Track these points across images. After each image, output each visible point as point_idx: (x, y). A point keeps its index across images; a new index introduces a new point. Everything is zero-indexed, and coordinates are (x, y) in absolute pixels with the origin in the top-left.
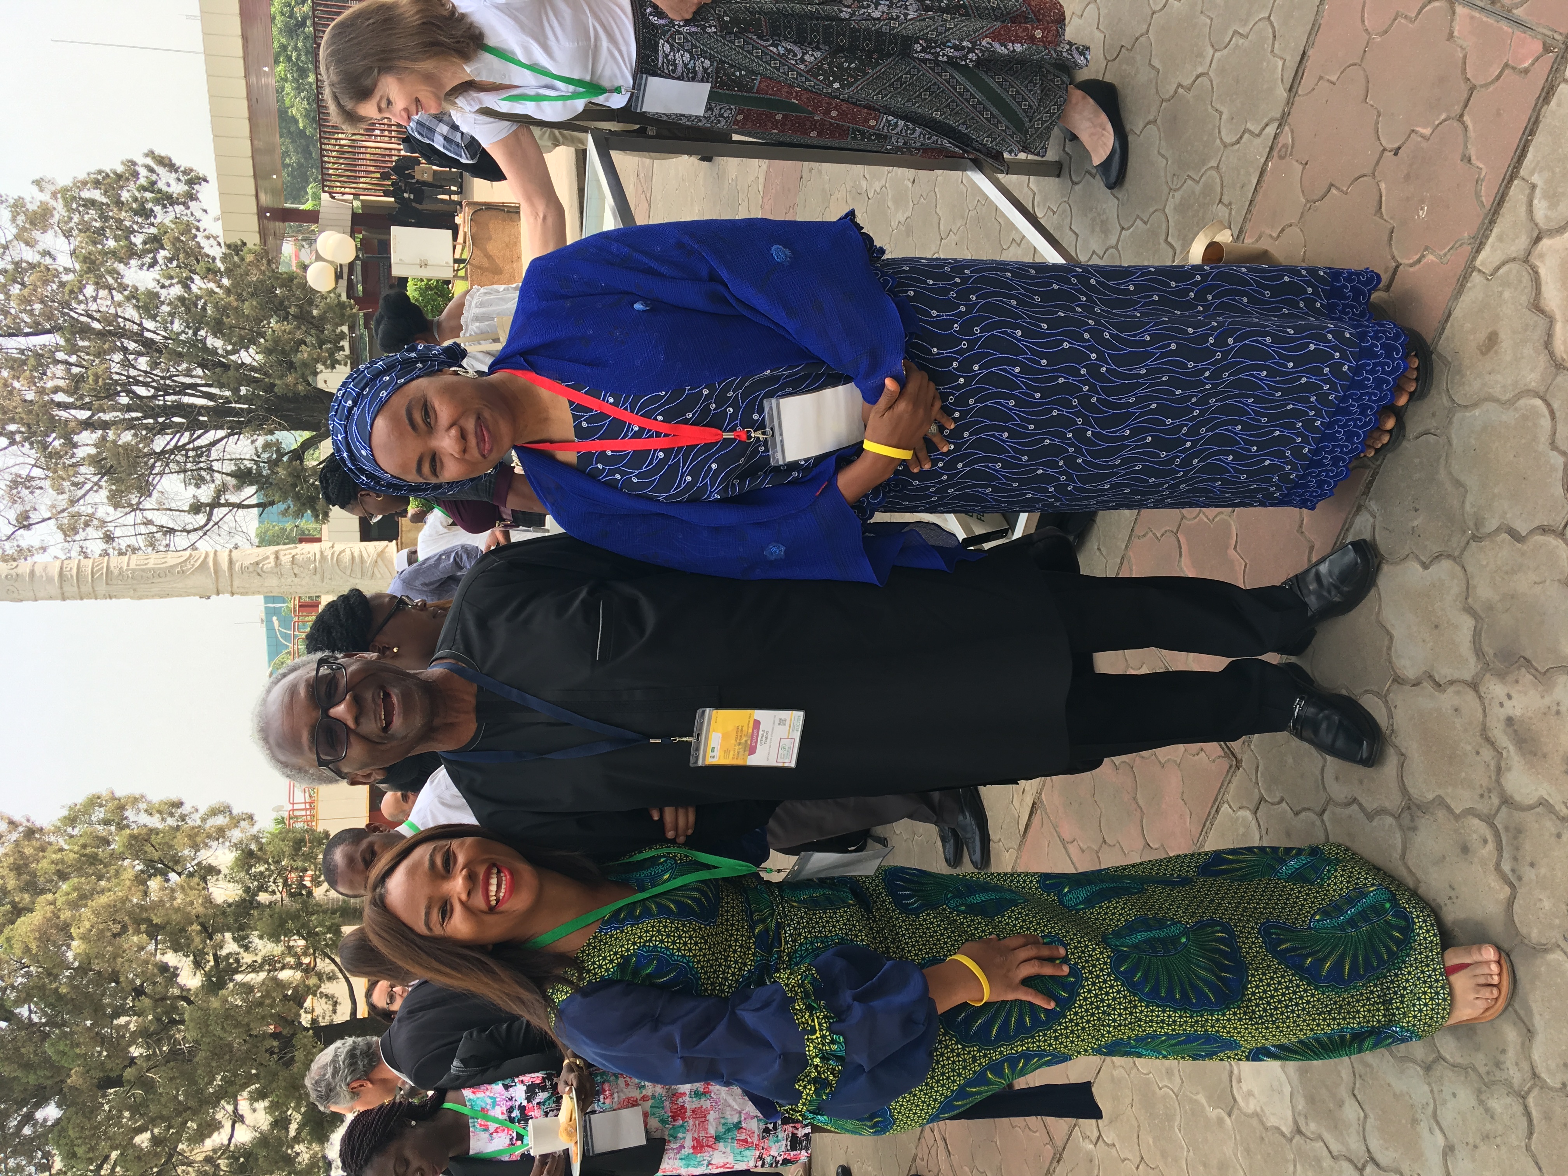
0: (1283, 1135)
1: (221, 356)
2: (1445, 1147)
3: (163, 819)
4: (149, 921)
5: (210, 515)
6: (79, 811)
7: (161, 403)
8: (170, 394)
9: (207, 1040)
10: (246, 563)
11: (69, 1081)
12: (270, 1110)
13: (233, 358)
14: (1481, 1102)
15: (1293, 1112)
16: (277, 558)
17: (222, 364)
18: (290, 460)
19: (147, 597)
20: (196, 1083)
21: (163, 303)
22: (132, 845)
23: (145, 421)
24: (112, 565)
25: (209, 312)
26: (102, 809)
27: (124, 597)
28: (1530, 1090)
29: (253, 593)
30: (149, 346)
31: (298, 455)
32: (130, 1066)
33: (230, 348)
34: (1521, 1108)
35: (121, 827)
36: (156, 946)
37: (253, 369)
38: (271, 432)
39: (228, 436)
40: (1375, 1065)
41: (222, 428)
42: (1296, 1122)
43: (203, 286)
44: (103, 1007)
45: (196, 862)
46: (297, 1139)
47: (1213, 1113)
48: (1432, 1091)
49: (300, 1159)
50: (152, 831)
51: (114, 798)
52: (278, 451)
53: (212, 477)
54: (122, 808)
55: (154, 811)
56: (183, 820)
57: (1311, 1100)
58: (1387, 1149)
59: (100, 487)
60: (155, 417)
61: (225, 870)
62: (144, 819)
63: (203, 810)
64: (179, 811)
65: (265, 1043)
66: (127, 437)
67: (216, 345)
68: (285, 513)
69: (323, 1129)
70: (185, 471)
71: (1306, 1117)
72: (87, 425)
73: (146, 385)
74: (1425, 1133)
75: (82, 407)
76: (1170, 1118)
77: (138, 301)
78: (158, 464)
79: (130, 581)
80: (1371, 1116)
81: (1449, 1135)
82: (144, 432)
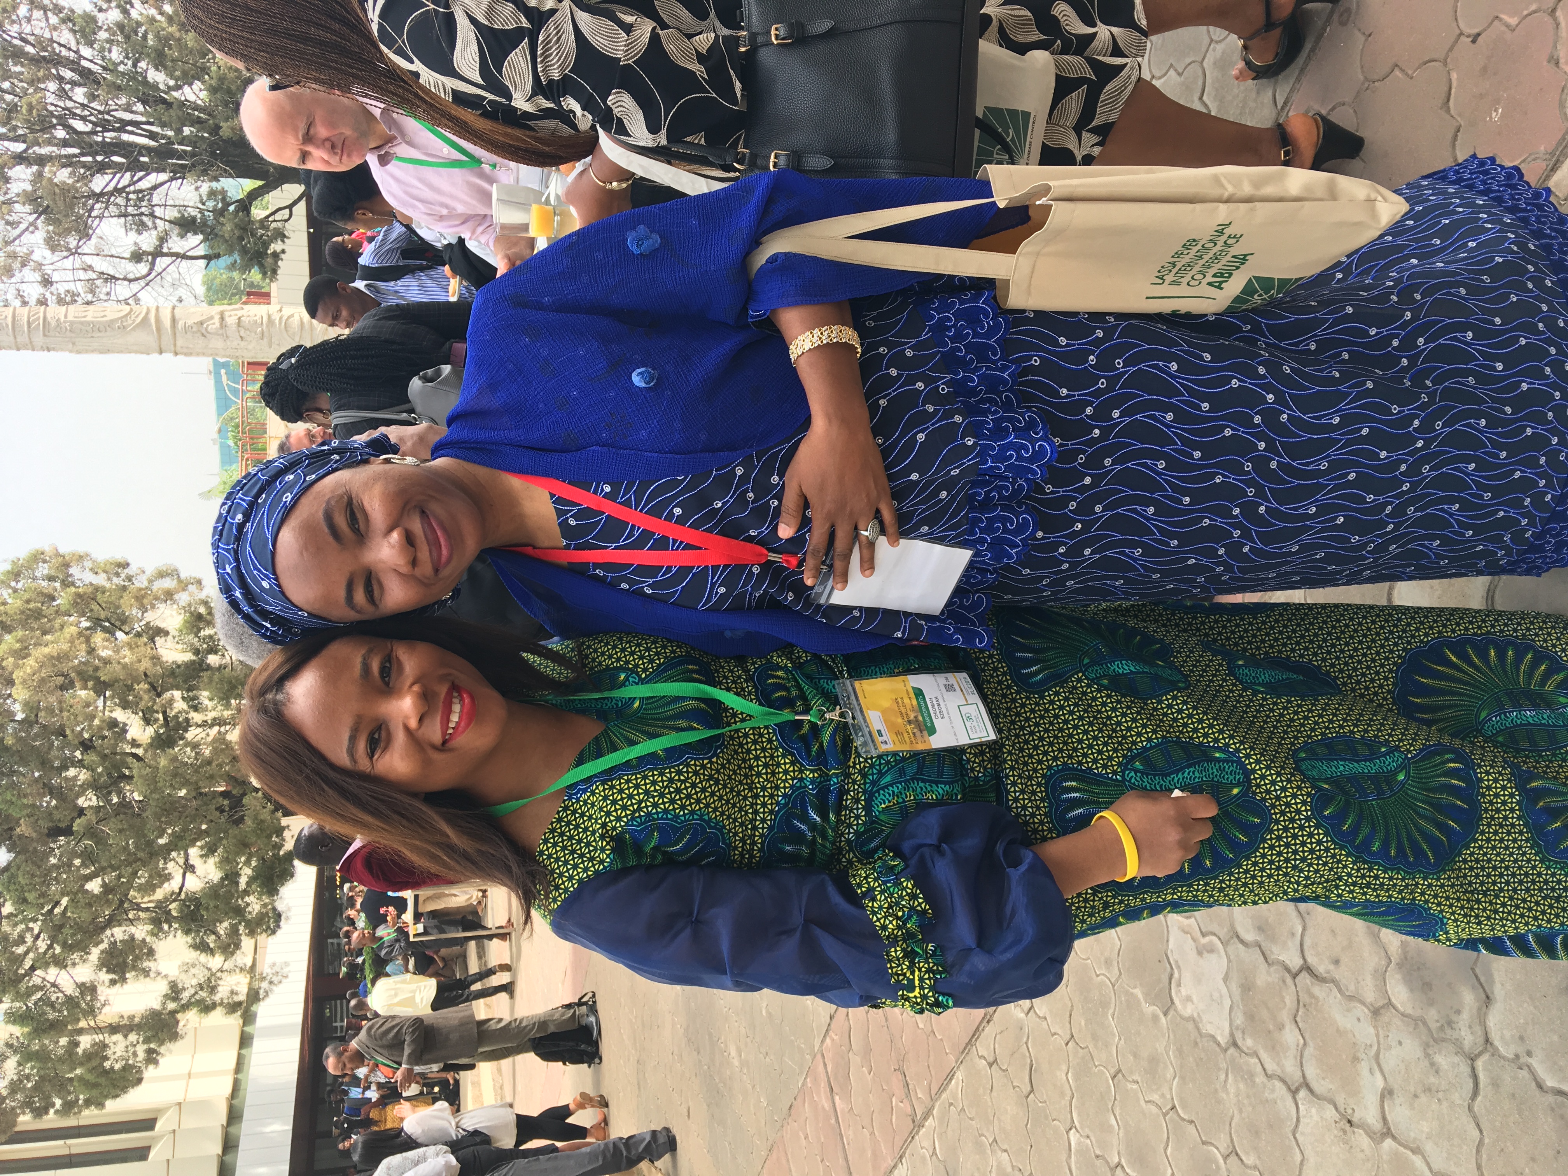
0: (1219, 1045)
1: (163, 92)
2: (1384, 1089)
3: (109, 579)
4: (97, 680)
5: (153, 264)
6: (22, 566)
7: (100, 139)
8: (109, 131)
9: (157, 796)
10: (190, 322)
11: (18, 830)
12: (220, 865)
13: (175, 94)
14: (1427, 1055)
15: (1231, 1025)
16: (222, 319)
17: (164, 101)
18: (237, 211)
19: (87, 352)
20: (145, 836)
21: (100, 28)
22: (77, 604)
23: (83, 159)
24: (49, 316)
25: (150, 43)
26: (45, 565)
27: (62, 350)
28: (1480, 1054)
29: (198, 354)
30: (87, 77)
31: (245, 205)
32: (80, 816)
33: (172, 83)
34: (1469, 1070)
35: (67, 583)
36: (105, 703)
37: (196, 108)
38: (216, 179)
39: (172, 179)
40: (1321, 998)
41: (164, 171)
42: (1232, 1035)
43: (144, 12)
44: (51, 762)
45: (143, 623)
46: (246, 893)
47: (1149, 1009)
48: (1377, 1035)
49: (250, 909)
50: (97, 589)
51: (58, 555)
52: (224, 199)
53: (154, 223)
54: (67, 565)
55: (99, 571)
56: (130, 580)
57: (1251, 1017)
58: (1323, 1079)
59: (37, 228)
60: (94, 154)
61: (173, 632)
62: (89, 578)
63: (150, 571)
64: (126, 571)
65: (214, 802)
66: (63, 175)
67: (157, 79)
68: (232, 267)
69: (273, 884)
70: (125, 215)
71: (1243, 1033)
72: (21, 159)
73: (83, 118)
74: (1365, 1072)
75: (16, 139)
76: (1105, 1004)
77: (74, 25)
78: (97, 206)
79: (68, 334)
80: (1311, 1044)
81: (1390, 1079)
82: (82, 171)
